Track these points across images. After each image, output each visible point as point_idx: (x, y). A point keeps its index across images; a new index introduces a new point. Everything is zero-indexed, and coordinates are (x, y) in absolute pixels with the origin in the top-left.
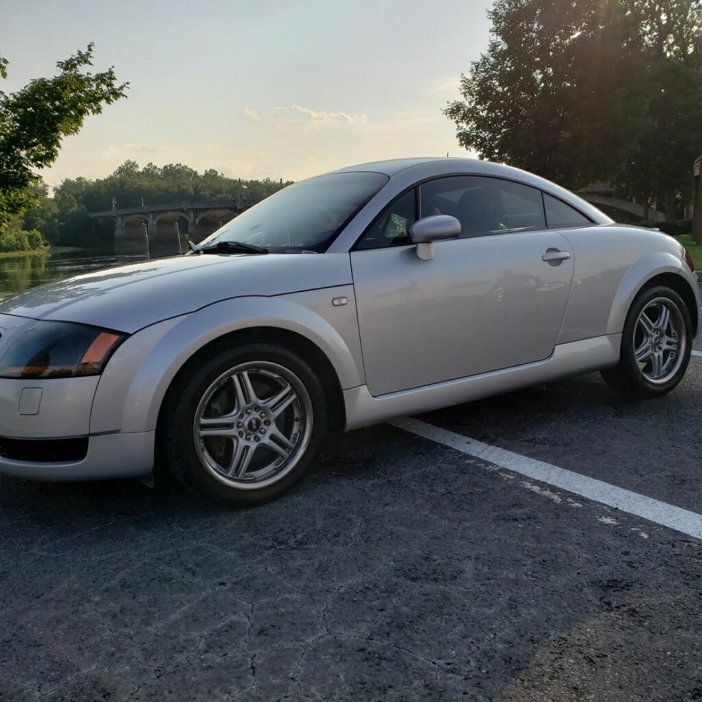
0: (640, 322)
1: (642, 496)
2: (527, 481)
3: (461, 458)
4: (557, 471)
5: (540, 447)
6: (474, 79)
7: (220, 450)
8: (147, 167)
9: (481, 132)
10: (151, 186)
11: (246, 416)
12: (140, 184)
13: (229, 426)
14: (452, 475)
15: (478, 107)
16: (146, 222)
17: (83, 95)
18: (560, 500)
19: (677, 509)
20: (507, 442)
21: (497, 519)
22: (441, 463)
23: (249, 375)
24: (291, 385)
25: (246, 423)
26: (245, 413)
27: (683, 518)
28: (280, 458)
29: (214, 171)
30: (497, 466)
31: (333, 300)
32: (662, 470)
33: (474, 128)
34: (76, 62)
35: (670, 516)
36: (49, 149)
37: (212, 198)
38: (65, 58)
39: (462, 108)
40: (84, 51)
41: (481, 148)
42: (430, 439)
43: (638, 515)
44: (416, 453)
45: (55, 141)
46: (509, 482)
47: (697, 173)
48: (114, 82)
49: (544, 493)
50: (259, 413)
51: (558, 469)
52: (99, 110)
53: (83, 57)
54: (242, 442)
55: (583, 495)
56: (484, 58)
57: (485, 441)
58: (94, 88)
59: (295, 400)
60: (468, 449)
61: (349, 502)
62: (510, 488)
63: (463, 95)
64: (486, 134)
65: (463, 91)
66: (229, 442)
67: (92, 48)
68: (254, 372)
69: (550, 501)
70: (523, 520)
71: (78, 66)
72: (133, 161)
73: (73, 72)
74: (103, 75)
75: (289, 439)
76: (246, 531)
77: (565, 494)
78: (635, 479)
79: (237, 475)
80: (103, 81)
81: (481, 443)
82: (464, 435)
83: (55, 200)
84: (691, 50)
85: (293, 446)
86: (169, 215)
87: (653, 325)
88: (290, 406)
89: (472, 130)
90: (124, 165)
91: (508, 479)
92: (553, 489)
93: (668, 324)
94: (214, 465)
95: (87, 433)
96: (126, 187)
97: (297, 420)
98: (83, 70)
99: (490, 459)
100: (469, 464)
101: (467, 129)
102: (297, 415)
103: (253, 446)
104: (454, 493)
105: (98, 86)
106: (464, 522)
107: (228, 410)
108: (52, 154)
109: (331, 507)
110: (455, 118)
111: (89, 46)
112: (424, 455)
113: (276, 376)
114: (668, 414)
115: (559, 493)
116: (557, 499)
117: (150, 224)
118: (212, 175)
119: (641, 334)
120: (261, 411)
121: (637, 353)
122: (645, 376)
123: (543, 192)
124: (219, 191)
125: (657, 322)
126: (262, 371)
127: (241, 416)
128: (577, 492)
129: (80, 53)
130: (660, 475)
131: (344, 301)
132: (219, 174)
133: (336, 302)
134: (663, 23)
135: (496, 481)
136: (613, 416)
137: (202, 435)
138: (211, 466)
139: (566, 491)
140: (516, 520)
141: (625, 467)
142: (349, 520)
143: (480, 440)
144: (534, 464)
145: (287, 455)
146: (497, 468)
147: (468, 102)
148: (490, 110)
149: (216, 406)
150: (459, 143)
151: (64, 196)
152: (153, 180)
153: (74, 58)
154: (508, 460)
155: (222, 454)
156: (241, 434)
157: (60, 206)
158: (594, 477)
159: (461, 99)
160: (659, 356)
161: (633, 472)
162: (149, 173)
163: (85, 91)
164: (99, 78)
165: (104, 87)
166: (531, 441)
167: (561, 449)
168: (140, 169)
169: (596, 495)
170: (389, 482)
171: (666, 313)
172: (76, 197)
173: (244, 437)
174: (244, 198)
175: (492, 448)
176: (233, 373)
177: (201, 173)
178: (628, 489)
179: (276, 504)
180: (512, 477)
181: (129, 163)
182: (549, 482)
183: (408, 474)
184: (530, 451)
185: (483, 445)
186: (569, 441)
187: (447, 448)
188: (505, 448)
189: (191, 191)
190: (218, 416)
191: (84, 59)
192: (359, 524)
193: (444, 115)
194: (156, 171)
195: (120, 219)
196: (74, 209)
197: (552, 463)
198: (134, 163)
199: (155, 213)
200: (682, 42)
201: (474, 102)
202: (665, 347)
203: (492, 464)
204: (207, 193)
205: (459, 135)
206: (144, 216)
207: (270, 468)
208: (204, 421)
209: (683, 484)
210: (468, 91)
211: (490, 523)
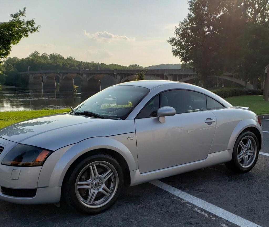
0: (240, 145)
1: (237, 216)
2: (196, 208)
3: (172, 196)
4: (207, 204)
5: (201, 193)
6: (180, 28)
7: (84, 193)
8: (43, 54)
9: (182, 50)
10: (44, 62)
11: (94, 181)
12: (40, 61)
13: (87, 185)
14: (169, 204)
15: (181, 40)
16: (42, 77)
17: (21, 29)
18: (208, 216)
19: (249, 221)
20: (189, 190)
21: (185, 223)
22: (165, 198)
23: (96, 166)
24: (111, 169)
25: (94, 184)
26: (94, 180)
27: (251, 226)
28: (106, 196)
29: (71, 57)
30: (185, 201)
31: (128, 138)
32: (245, 205)
33: (179, 48)
34: (18, 15)
35: (246, 225)
36: (6, 51)
37: (70, 68)
38: (14, 13)
39: (175, 40)
40: (22, 10)
41: (181, 57)
42: (160, 187)
43: (235, 223)
44: (156, 194)
45: (9, 48)
46: (190, 208)
47: (266, 72)
48: (34, 24)
49: (202, 213)
50: (99, 180)
51: (207, 203)
52: (27, 36)
53: (21, 13)
54: (93, 191)
55: (216, 214)
56: (185, 20)
57: (180, 190)
58: (26, 27)
59: (112, 175)
60: (174, 193)
61: (131, 214)
62: (190, 210)
63: (175, 35)
64: (183, 51)
65: (176, 33)
66: (87, 191)
67: (25, 9)
68: (98, 165)
69: (204, 216)
70: (194, 224)
71: (19, 17)
72: (37, 51)
73: (17, 19)
74: (30, 21)
75: (109, 189)
76: (94, 225)
77: (210, 214)
78: (235, 208)
79: (90, 203)
80: (30, 24)
81: (179, 190)
82: (173, 186)
83: (4, 66)
84: (266, 20)
85: (111, 192)
86: (52, 75)
87: (245, 146)
88: (110, 177)
89: (178, 49)
90: (34, 53)
91: (189, 206)
92: (205, 211)
93: (251, 146)
94: (82, 199)
95: (37, 187)
96: (34, 62)
97: (113, 182)
98: (21, 18)
99: (183, 198)
100: (175, 199)
101: (176, 49)
102: (113, 180)
103: (96, 192)
104: (170, 211)
105: (27, 25)
106: (173, 224)
107: (87, 179)
108: (7, 53)
109: (124, 216)
110: (172, 44)
111: (24, 9)
112: (158, 195)
113: (106, 166)
114: (248, 181)
115: (207, 213)
116: (206, 215)
117: (44, 78)
118: (70, 59)
119: (240, 149)
120: (100, 179)
121: (238, 156)
122: (241, 165)
123: (206, 95)
124: (73, 66)
125: (246, 145)
126: (101, 164)
127: (93, 181)
128: (214, 213)
129: (20, 11)
130: (243, 207)
131: (132, 138)
132: (73, 59)
133: (129, 139)
134: (256, 8)
135: (185, 207)
136: (228, 181)
137: (78, 188)
138: (81, 199)
139: (210, 212)
140: (191, 224)
141: (231, 203)
142: (131, 222)
143: (179, 189)
144: (199, 201)
145: (108, 195)
146: (185, 202)
147: (177, 38)
148: (186, 42)
149: (83, 177)
150: (173, 54)
151: (8, 64)
152: (46, 60)
153: (17, 13)
154: (189, 198)
155: (85, 195)
156: (92, 188)
157: (6, 68)
158: (220, 207)
159: (175, 36)
160: (246, 157)
161: (234, 205)
162: (44, 57)
163: (22, 27)
164: (28, 23)
165: (30, 27)
166: (197, 190)
167: (208, 194)
168: (40, 55)
169: (220, 214)
170: (146, 206)
171: (250, 141)
172: (13, 65)
173: (93, 189)
174: (83, 69)
175: (183, 192)
176: (90, 165)
177: (66, 58)
178: (232, 213)
179: (104, 214)
180: (190, 206)
181: (35, 52)
182: (204, 208)
183: (153, 203)
184: (197, 195)
185: (180, 191)
186: (211, 191)
187: (167, 192)
188: (188, 193)
189: (61, 65)
190: (84, 181)
191: (22, 14)
192: (135, 224)
193: (167, 42)
194: (47, 56)
195: (31, 75)
196: (12, 70)
197: (205, 200)
198: (38, 52)
199: (46, 74)
200: (263, 16)
201: (180, 38)
202: (249, 154)
203: (183, 200)
204: (68, 66)
205: (173, 51)
206: (41, 75)
207: (102, 200)
208: (79, 183)
209: (251, 211)
210: (177, 33)
211: (182, 225)
